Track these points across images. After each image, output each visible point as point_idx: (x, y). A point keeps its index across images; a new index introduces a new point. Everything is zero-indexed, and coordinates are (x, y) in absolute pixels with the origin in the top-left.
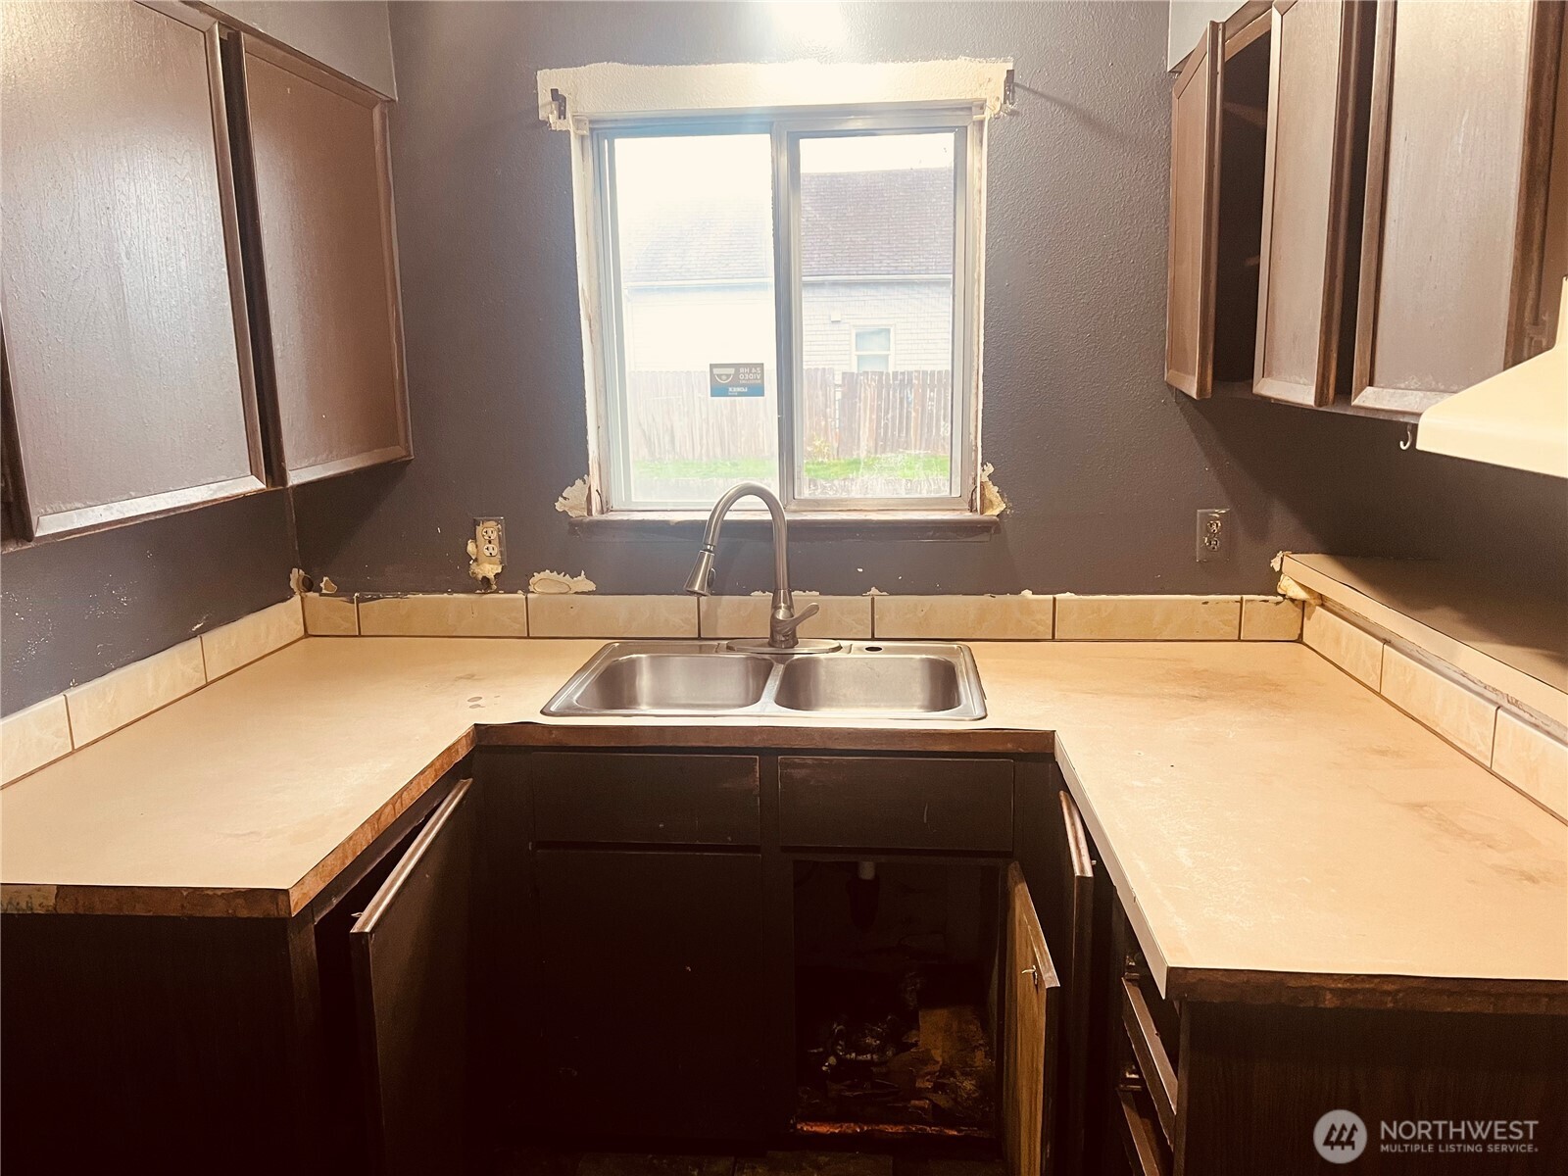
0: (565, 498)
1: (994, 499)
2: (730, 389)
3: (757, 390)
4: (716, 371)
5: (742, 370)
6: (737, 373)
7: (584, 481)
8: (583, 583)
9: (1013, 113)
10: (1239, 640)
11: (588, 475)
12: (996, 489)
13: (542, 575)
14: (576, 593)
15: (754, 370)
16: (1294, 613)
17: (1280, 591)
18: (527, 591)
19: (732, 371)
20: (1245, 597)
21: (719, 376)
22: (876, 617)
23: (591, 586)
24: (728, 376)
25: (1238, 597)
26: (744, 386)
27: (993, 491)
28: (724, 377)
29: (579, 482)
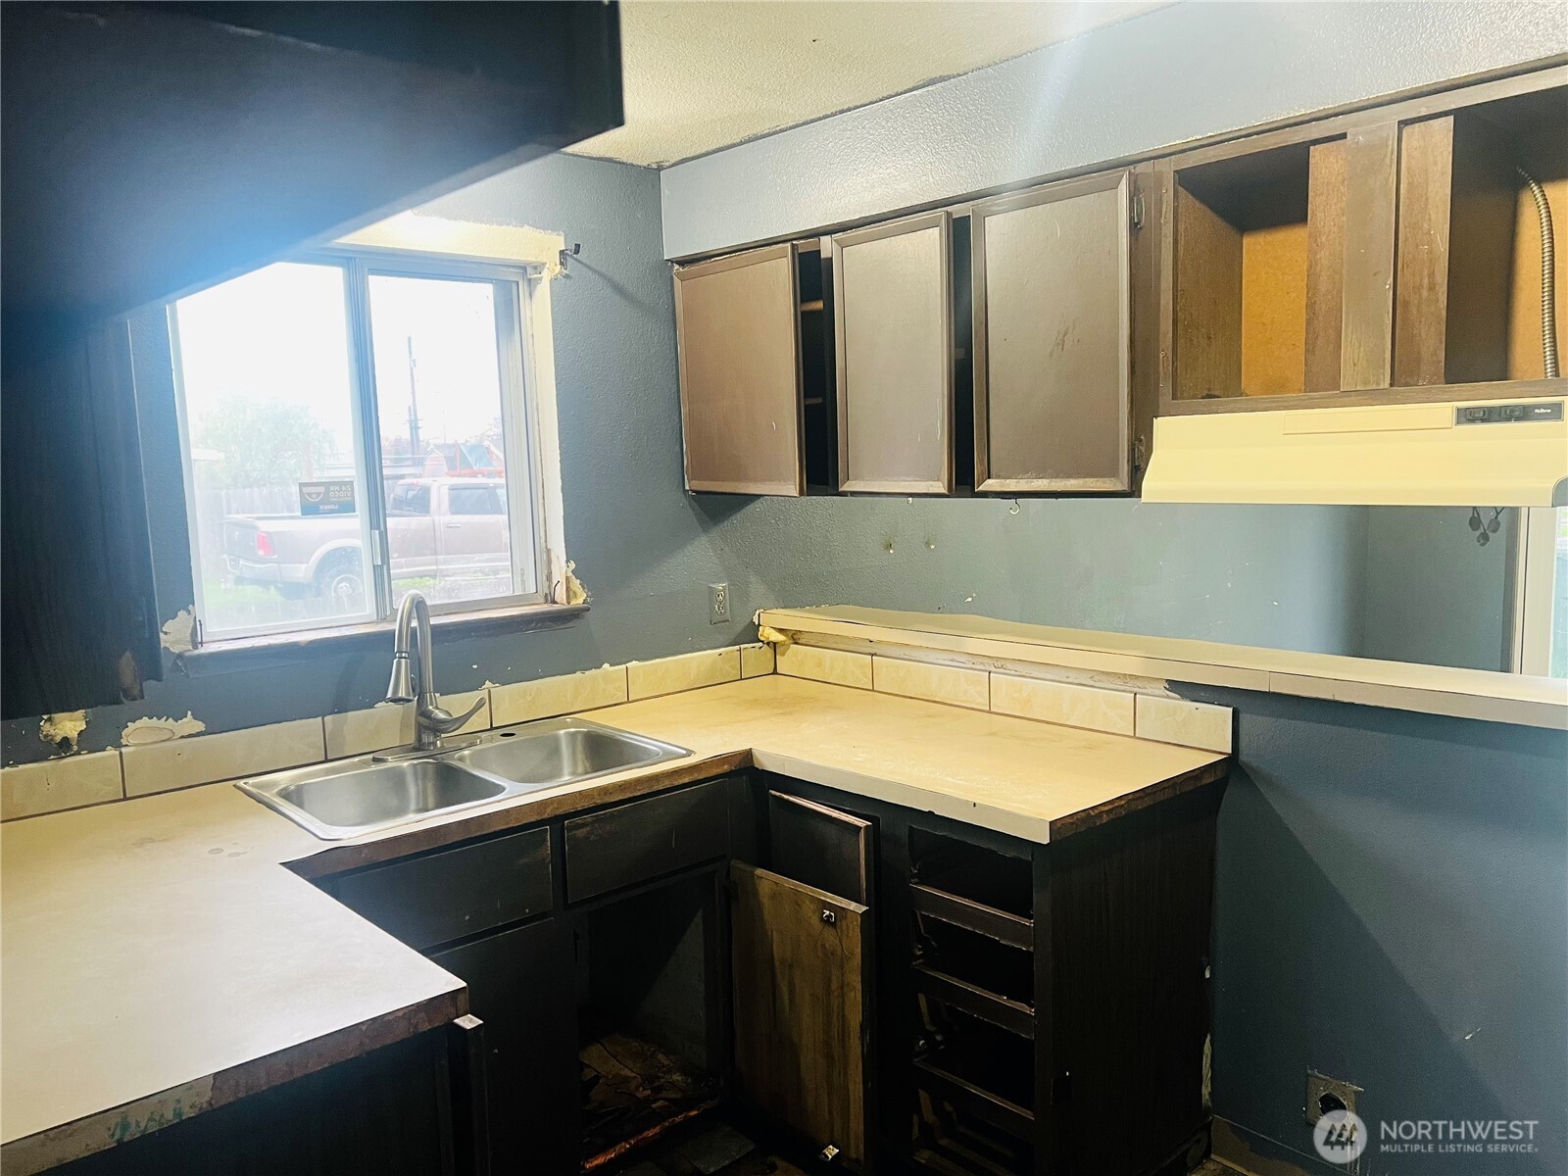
0: (166, 633)
1: (577, 590)
2: (321, 507)
3: (347, 508)
4: (305, 490)
5: (332, 488)
6: (327, 491)
7: (189, 613)
8: (190, 724)
9: (567, 277)
10: (741, 679)
11: (194, 604)
12: (579, 581)
13: (139, 724)
14: (182, 737)
15: (344, 488)
16: (768, 651)
17: (762, 639)
18: (118, 745)
19: (322, 489)
20: (742, 646)
21: (309, 495)
22: (493, 707)
23: (200, 726)
24: (318, 494)
25: (737, 647)
26: (334, 503)
27: (576, 583)
28: (314, 496)
29: (182, 614)
